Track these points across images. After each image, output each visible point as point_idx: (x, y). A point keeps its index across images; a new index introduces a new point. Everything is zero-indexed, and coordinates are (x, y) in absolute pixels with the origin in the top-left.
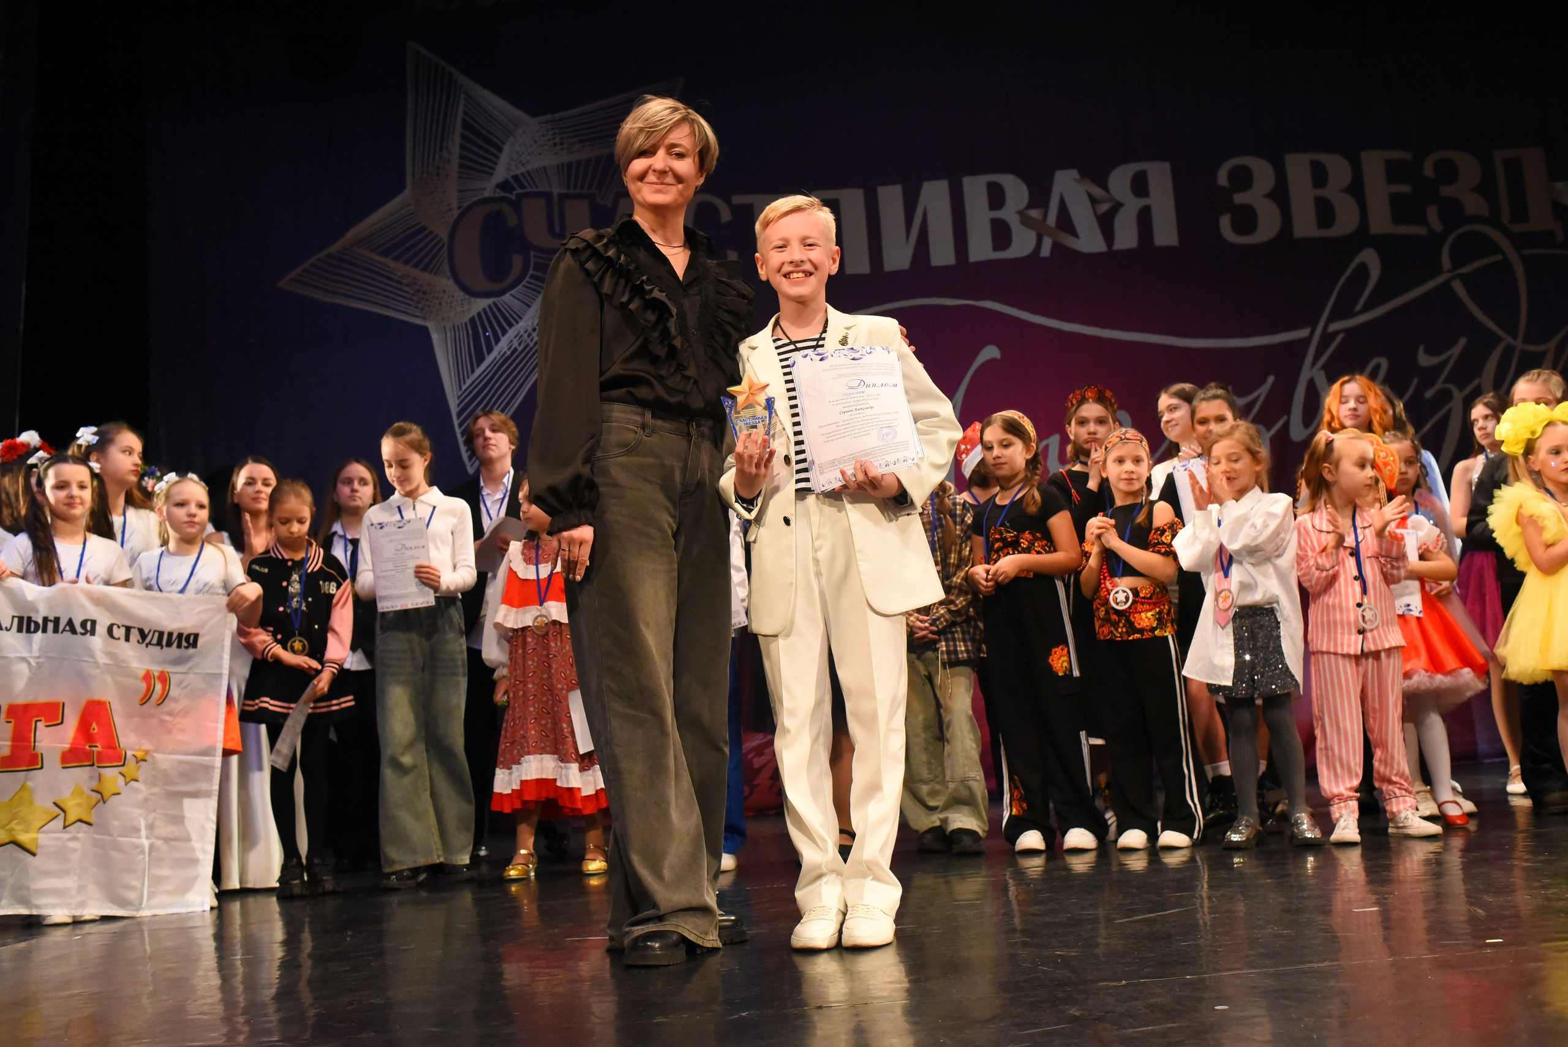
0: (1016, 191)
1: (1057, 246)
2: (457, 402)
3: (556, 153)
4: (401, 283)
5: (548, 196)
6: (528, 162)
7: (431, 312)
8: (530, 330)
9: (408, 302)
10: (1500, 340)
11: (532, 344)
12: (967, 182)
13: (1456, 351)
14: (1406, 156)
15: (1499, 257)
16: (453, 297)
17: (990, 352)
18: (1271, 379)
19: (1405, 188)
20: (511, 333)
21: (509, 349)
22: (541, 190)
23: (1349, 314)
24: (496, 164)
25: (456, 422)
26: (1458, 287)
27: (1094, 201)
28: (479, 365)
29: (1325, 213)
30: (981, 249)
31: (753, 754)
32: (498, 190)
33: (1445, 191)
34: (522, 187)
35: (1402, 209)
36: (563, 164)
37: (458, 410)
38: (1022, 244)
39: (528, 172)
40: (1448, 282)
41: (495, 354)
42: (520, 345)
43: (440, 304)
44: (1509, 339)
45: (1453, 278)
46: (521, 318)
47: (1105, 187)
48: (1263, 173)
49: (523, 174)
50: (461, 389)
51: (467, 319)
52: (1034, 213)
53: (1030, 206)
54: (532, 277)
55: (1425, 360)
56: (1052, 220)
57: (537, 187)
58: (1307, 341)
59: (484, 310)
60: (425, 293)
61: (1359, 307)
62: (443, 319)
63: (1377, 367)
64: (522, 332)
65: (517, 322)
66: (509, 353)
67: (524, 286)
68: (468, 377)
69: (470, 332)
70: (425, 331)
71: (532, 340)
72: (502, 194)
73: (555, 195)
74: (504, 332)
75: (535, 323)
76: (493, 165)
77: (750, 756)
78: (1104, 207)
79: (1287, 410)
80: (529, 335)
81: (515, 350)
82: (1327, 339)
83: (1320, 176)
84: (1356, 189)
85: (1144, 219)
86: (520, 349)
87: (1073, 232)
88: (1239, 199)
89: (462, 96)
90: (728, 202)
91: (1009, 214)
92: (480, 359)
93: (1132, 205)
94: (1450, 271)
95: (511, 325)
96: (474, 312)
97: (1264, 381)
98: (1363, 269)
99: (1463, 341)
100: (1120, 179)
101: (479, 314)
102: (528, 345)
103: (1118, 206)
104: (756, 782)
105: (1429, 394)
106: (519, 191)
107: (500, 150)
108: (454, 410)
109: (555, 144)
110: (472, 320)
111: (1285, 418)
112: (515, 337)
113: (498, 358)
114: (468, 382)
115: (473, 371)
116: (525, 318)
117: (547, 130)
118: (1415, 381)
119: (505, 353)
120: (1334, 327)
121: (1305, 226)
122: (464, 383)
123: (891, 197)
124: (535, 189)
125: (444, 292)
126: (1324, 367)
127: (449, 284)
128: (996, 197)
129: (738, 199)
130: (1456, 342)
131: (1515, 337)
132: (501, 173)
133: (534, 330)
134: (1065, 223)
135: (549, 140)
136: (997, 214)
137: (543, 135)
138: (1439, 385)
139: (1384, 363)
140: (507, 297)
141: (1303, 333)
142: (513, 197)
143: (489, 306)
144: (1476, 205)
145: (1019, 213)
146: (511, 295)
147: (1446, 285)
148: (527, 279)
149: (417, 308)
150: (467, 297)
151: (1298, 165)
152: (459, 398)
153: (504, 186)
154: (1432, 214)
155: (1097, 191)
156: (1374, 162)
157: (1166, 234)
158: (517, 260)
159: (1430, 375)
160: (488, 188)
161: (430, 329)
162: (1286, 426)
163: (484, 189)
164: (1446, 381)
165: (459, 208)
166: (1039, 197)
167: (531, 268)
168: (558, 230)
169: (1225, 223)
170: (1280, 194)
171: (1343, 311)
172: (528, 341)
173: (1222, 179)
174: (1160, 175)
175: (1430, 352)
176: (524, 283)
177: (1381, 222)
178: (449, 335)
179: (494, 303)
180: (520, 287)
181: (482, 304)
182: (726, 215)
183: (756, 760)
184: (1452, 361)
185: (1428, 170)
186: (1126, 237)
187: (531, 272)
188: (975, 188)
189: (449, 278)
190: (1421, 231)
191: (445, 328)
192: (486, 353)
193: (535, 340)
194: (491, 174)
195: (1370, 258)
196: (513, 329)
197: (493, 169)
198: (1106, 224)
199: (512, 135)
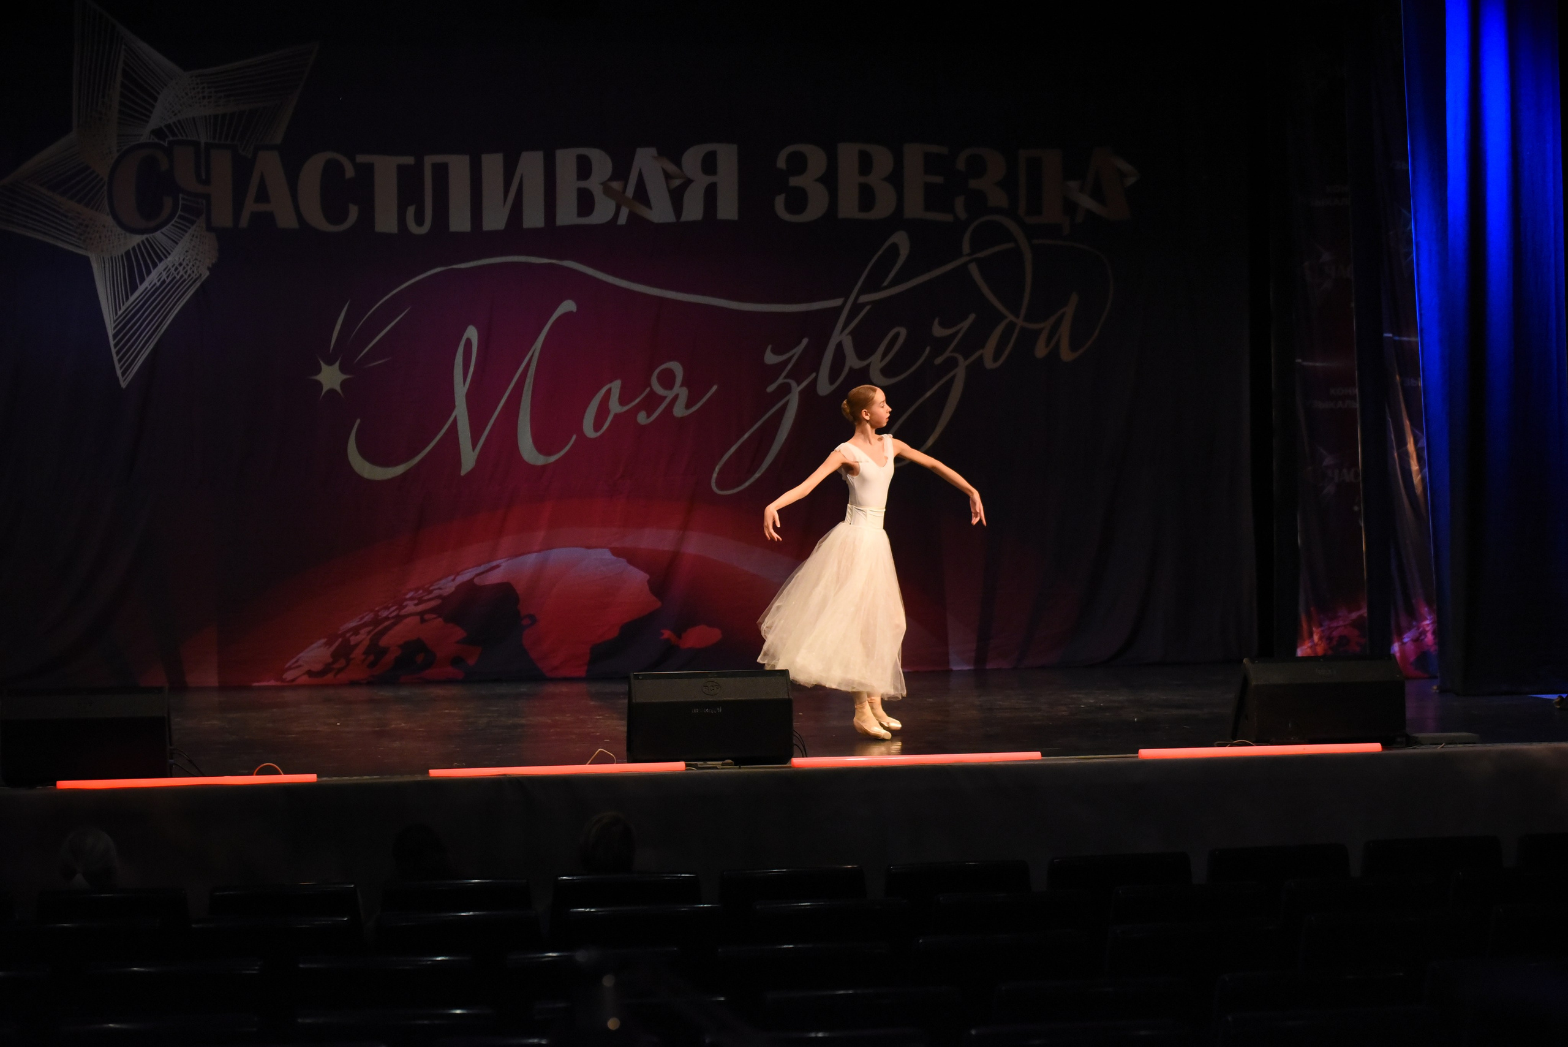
0: (602, 163)
1: (632, 216)
2: (113, 326)
3: (205, 106)
4: (66, 217)
5: (196, 144)
6: (179, 112)
7: (92, 244)
8: (177, 264)
9: (71, 233)
10: (1005, 317)
11: (178, 277)
12: (560, 154)
13: (966, 324)
14: (943, 150)
15: (1011, 245)
16: (111, 231)
17: (568, 306)
18: (805, 341)
19: (938, 180)
20: (161, 266)
21: (159, 281)
22: (189, 138)
23: (877, 288)
24: (151, 112)
25: (112, 343)
26: (974, 269)
27: (668, 176)
28: (132, 294)
29: (867, 198)
30: (567, 215)
31: (351, 633)
32: (152, 137)
33: (973, 184)
34: (174, 134)
35: (935, 198)
36: (210, 116)
37: (114, 332)
38: (603, 212)
39: (179, 121)
40: (965, 265)
41: (146, 284)
42: (168, 277)
43: (100, 237)
44: (1011, 317)
45: (970, 261)
46: (169, 254)
47: (678, 163)
48: (817, 160)
49: (174, 123)
50: (116, 314)
51: (123, 251)
52: (616, 185)
53: (611, 179)
54: (181, 217)
55: (938, 331)
56: (630, 191)
57: (187, 136)
58: (838, 310)
59: (138, 245)
60: (87, 226)
61: (885, 284)
62: (102, 251)
63: (896, 337)
64: (170, 266)
65: (166, 257)
66: (158, 284)
67: (173, 225)
68: (123, 304)
69: (126, 264)
70: (87, 261)
71: (178, 274)
72: (156, 140)
73: (203, 145)
74: (155, 265)
75: (182, 259)
76: (148, 113)
77: (348, 635)
78: (677, 183)
79: (816, 368)
80: (176, 269)
81: (164, 281)
82: (856, 308)
83: (866, 164)
84: (896, 178)
85: (711, 193)
86: (168, 281)
87: (647, 203)
88: (794, 181)
89: (123, 46)
90: (352, 160)
91: (594, 184)
92: (134, 288)
93: (701, 181)
94: (969, 255)
95: (161, 260)
96: (130, 247)
97: (799, 342)
98: (894, 249)
99: (972, 317)
100: (693, 158)
101: (134, 249)
102: (175, 277)
103: (688, 182)
104: (352, 656)
105: (939, 361)
106: (171, 138)
107: (155, 99)
108: (110, 332)
109: (204, 98)
110: (128, 253)
111: (814, 375)
112: (164, 270)
113: (148, 290)
114: (123, 309)
115: (127, 298)
116: (173, 254)
117: (197, 84)
118: (928, 350)
119: (155, 284)
120: (863, 299)
121: (849, 208)
122: (120, 308)
123: (493, 164)
124: (185, 138)
125: (104, 226)
126: (851, 333)
127: (109, 220)
128: (584, 168)
129: (361, 159)
130: (964, 317)
131: (1017, 316)
132: (155, 122)
133: (180, 264)
134: (642, 195)
135: (198, 93)
136: (583, 184)
137: (194, 89)
138: (947, 354)
139: (903, 332)
140: (158, 234)
141: (837, 302)
142: (166, 144)
143: (143, 242)
144: (998, 198)
145: (603, 184)
146: (162, 233)
147: (965, 266)
148: (175, 219)
149: (81, 239)
150: (123, 232)
151: (848, 153)
152: (115, 322)
153: (158, 133)
154: (959, 203)
155: (671, 168)
156: (914, 154)
157: (728, 209)
158: (168, 202)
159: (941, 344)
160: (145, 134)
161: (91, 259)
162: (814, 383)
163: (142, 135)
164: (953, 351)
165: (118, 151)
166: (621, 172)
167: (179, 210)
168: (204, 177)
169: (780, 202)
170: (830, 179)
171: (873, 285)
172: (175, 274)
173: (781, 163)
174: (728, 156)
175: (943, 325)
176: (173, 222)
177: (915, 208)
178: (107, 265)
179: (147, 239)
180: (169, 226)
181: (137, 239)
182: (350, 172)
183: (352, 638)
184: (960, 335)
185: (961, 164)
186: (693, 210)
187: (179, 213)
188: (566, 160)
189: (108, 215)
190: (948, 218)
191: (103, 258)
192: (139, 285)
193: (180, 274)
194: (147, 122)
195: (901, 239)
196: (163, 263)
197: (149, 117)
198: (677, 197)
199: (166, 85)
